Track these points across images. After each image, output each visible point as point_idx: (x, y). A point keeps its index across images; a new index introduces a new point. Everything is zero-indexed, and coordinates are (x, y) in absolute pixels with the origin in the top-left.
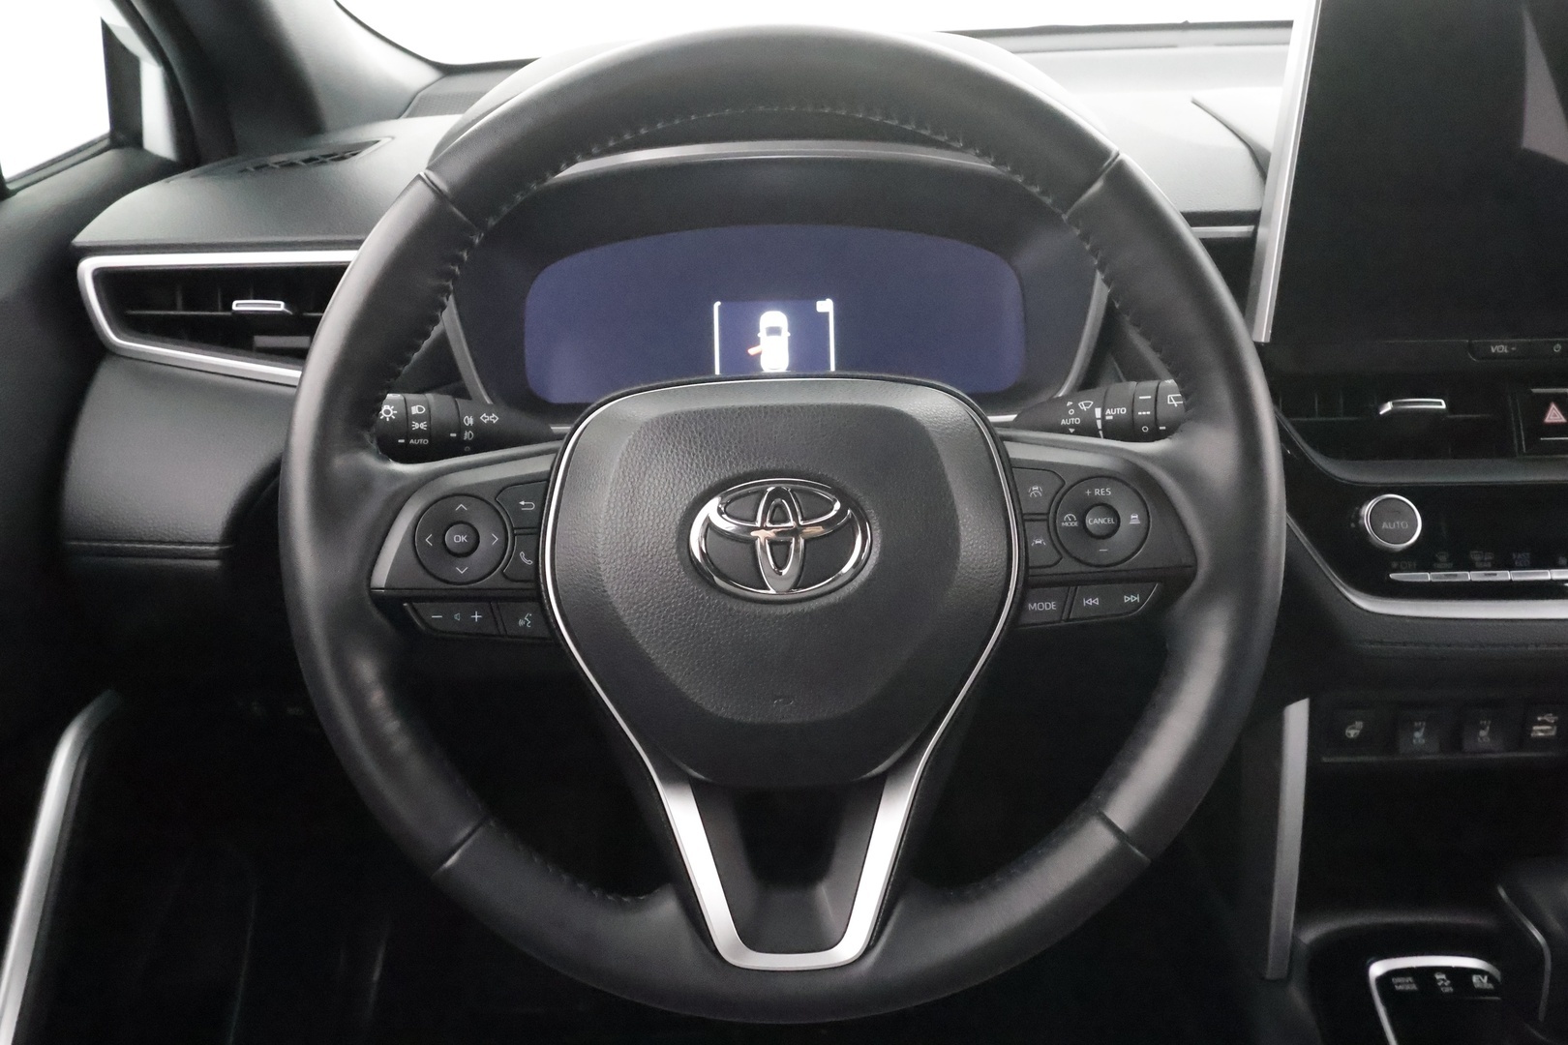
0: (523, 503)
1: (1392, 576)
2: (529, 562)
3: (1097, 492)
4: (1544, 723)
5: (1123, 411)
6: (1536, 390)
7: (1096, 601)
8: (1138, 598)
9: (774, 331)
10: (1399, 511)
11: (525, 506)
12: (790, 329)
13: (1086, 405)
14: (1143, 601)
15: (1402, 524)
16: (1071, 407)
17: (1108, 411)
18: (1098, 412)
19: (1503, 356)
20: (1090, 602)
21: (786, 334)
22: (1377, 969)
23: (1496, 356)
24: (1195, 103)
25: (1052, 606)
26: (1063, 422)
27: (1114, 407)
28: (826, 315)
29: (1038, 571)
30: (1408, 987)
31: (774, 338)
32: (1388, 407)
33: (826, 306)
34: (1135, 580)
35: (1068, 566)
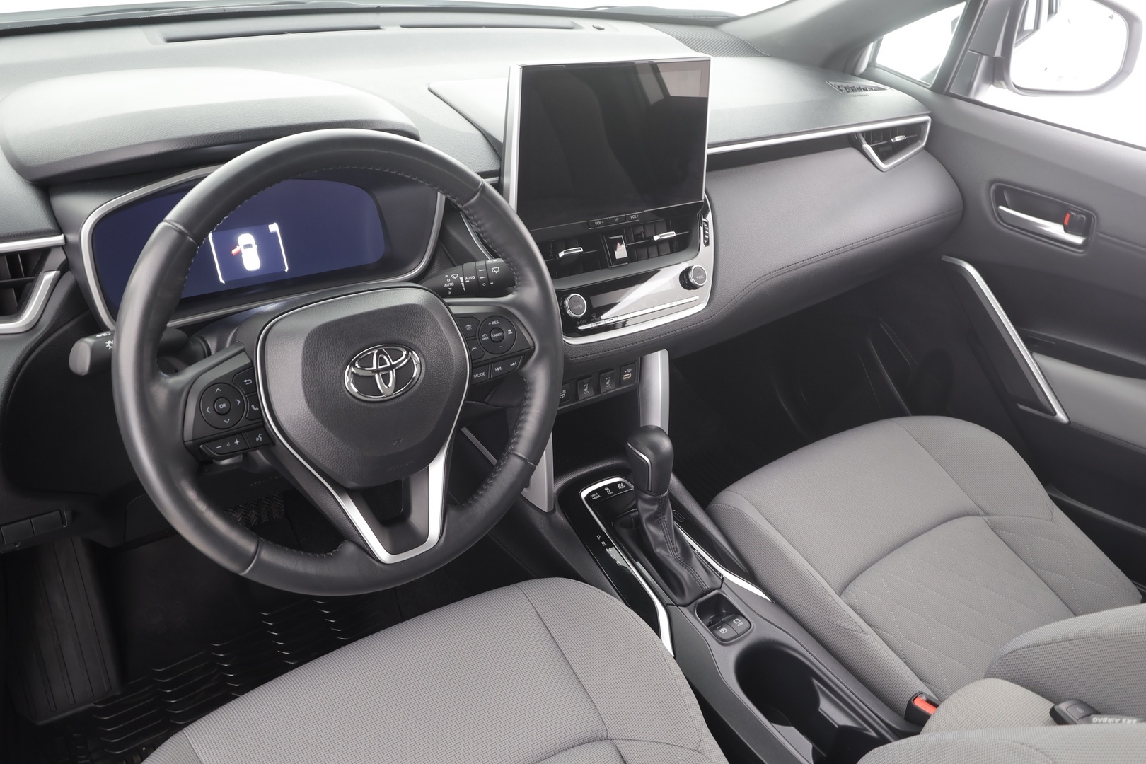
0: (246, 381)
1: (579, 328)
2: (257, 409)
3: (493, 323)
4: (627, 373)
5: (473, 277)
6: (611, 238)
7: (500, 368)
8: (515, 364)
9: (248, 246)
10: (578, 301)
11: (248, 382)
12: (257, 243)
13: (455, 276)
14: (517, 364)
15: (580, 306)
16: (448, 278)
17: (466, 278)
18: (461, 279)
19: (600, 226)
20: (498, 369)
21: (255, 247)
22: (584, 494)
23: (598, 226)
24: (430, 90)
25: (483, 374)
26: (445, 285)
27: (468, 276)
28: (275, 234)
29: (477, 361)
30: (597, 497)
31: (249, 249)
32: (561, 254)
33: (274, 227)
34: (513, 357)
35: (487, 356)
